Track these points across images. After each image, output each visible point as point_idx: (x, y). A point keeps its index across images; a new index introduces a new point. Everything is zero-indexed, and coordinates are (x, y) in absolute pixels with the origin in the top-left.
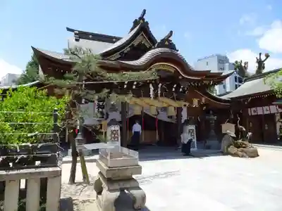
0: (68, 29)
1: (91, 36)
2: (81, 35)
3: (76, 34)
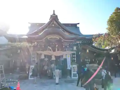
0: (29, 23)
1: (38, 25)
3: (31, 25)
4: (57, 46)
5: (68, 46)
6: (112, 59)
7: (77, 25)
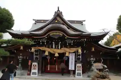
1: (42, 21)
2: (37, 22)
3: (35, 21)
4: (60, 42)
5: (72, 44)
6: (118, 58)
7: (82, 22)
